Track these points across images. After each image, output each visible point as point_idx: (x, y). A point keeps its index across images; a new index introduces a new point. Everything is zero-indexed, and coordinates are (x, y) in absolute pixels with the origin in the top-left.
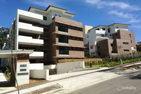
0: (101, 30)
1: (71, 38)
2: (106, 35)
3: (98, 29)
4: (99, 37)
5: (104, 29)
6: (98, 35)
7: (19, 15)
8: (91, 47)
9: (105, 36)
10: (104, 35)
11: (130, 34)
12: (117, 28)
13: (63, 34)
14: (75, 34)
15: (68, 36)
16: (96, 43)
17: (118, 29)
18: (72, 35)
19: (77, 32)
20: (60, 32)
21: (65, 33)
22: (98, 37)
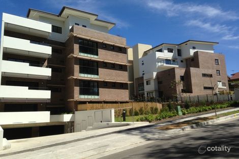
0: (166, 51)
1: (105, 65)
2: (174, 61)
3: (160, 51)
4: (162, 64)
5: (170, 50)
6: (160, 60)
7: (5, 23)
8: (147, 82)
9: (172, 62)
10: (170, 60)
11: (216, 60)
12: (194, 48)
13: (89, 58)
14: (111, 59)
15: (97, 62)
16: (155, 74)
17: (196, 50)
18: (106, 61)
19: (116, 55)
20: (82, 54)
21: (92, 56)
22: (160, 64)
